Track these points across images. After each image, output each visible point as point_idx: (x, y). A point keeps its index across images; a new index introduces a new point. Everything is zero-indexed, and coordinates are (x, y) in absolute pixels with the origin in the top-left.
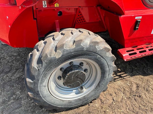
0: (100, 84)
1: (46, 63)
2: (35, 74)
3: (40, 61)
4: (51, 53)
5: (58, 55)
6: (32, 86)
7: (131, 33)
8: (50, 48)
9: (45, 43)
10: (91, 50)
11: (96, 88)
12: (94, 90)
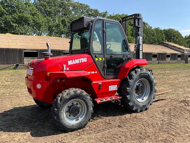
0: (87, 114)
1: (63, 101)
2: (59, 106)
3: (61, 100)
4: (65, 96)
5: (68, 97)
6: (57, 113)
7: (98, 91)
8: (65, 95)
9: (62, 94)
10: (81, 95)
11: (85, 116)
12: (84, 117)
